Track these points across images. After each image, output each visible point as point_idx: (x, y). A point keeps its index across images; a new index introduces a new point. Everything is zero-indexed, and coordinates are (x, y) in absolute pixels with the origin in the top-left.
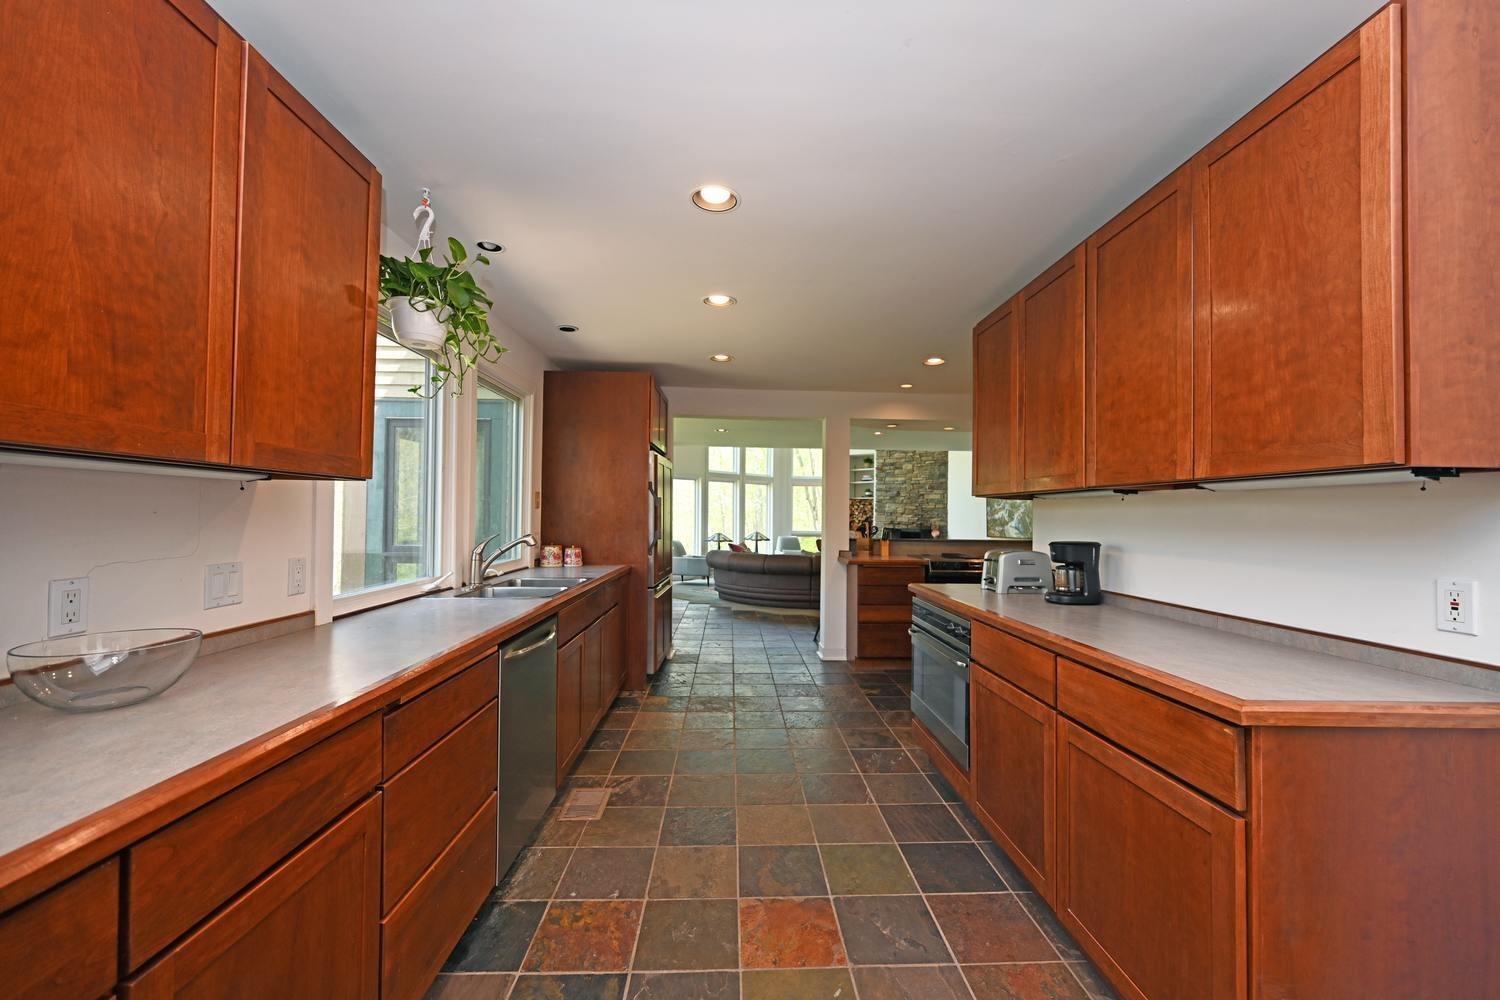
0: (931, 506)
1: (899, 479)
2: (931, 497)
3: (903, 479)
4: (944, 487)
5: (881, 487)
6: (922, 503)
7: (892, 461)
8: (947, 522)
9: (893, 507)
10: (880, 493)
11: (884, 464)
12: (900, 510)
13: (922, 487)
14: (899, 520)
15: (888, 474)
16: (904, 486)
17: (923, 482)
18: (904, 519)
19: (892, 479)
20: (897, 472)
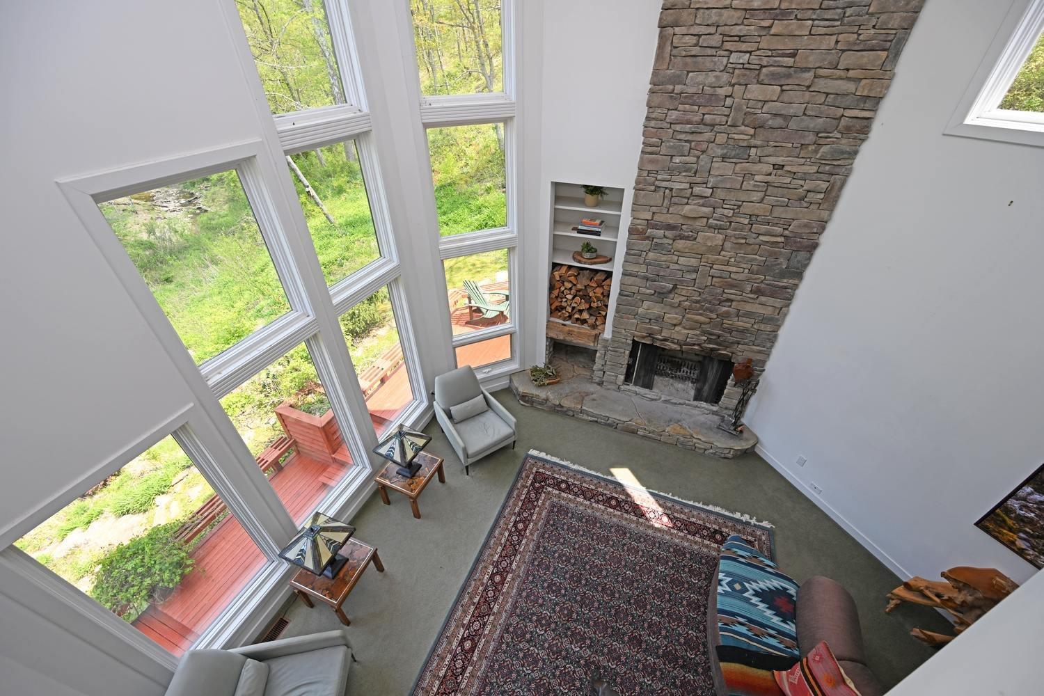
0: (743, 324)
1: (682, 260)
2: (748, 308)
3: (693, 262)
4: (786, 296)
5: (634, 268)
6: (727, 315)
7: (671, 220)
8: (768, 355)
9: (657, 310)
10: (630, 280)
11: (650, 224)
12: (672, 317)
13: (731, 286)
14: (665, 334)
15: (658, 247)
16: (694, 276)
17: (741, 277)
18: (680, 333)
19: (664, 258)
20: (680, 244)
